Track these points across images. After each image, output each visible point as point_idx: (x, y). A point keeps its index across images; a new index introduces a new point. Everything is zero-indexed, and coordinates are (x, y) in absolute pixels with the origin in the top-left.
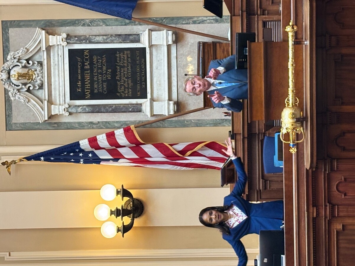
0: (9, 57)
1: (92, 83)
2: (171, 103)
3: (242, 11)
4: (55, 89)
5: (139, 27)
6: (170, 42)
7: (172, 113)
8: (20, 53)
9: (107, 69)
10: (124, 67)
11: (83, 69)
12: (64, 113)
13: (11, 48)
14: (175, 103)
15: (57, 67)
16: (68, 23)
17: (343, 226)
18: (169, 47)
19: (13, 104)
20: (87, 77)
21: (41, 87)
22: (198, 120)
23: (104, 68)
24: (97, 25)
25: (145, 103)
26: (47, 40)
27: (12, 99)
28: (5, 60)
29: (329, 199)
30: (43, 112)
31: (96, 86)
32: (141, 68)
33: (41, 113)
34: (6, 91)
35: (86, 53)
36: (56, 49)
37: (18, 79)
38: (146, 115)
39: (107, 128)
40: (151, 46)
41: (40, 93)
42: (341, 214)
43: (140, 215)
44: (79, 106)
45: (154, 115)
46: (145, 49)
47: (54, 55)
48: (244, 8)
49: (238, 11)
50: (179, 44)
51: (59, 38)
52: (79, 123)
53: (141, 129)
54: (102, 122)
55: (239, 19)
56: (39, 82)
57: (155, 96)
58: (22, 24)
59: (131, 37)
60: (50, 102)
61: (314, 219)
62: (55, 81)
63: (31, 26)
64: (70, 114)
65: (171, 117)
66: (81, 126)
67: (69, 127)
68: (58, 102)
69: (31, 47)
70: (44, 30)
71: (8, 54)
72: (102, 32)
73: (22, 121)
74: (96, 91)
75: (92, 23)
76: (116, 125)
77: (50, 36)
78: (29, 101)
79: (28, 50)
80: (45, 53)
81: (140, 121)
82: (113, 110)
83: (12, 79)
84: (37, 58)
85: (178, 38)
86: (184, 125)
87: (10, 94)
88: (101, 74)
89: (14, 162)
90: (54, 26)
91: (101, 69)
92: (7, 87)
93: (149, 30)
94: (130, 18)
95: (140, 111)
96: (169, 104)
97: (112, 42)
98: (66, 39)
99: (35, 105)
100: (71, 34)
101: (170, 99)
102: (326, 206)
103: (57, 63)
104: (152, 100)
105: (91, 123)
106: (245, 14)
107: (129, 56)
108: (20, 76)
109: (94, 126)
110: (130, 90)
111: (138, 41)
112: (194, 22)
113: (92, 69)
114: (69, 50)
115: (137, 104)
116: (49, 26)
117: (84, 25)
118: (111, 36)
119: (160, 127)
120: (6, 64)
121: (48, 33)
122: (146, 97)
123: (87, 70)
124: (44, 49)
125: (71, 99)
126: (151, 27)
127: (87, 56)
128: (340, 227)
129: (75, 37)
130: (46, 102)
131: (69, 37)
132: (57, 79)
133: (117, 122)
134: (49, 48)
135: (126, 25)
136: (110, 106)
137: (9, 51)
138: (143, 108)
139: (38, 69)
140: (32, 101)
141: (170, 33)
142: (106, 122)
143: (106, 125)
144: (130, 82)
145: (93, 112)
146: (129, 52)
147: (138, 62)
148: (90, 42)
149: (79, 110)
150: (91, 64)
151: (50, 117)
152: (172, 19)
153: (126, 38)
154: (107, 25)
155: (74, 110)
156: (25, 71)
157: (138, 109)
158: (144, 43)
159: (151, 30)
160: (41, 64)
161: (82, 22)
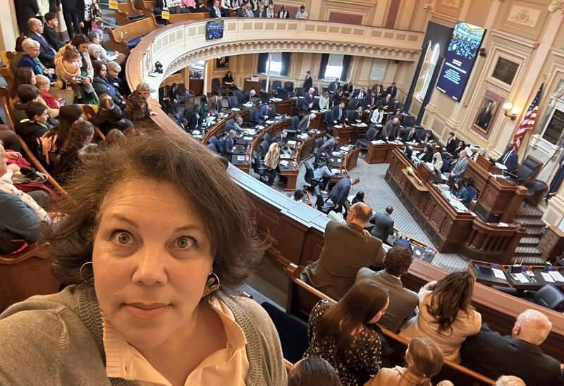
1: (557, 120)
4: (561, 105)
9: (558, 128)
10: (555, 134)
12: (551, 104)
25: (539, 136)
30: (553, 96)
40: (553, 147)
43: (510, 117)
44: (552, 111)
45: (533, 137)
57: (541, 141)
60: (557, 101)
68: (556, 104)
74: (553, 119)
85: (553, 160)
88: (557, 125)
104: (539, 139)
115: (541, 134)
125: (556, 110)
144: (550, 134)
146: (558, 139)
147: (553, 140)
149: (549, 111)
155: (550, 108)
158: (556, 146)
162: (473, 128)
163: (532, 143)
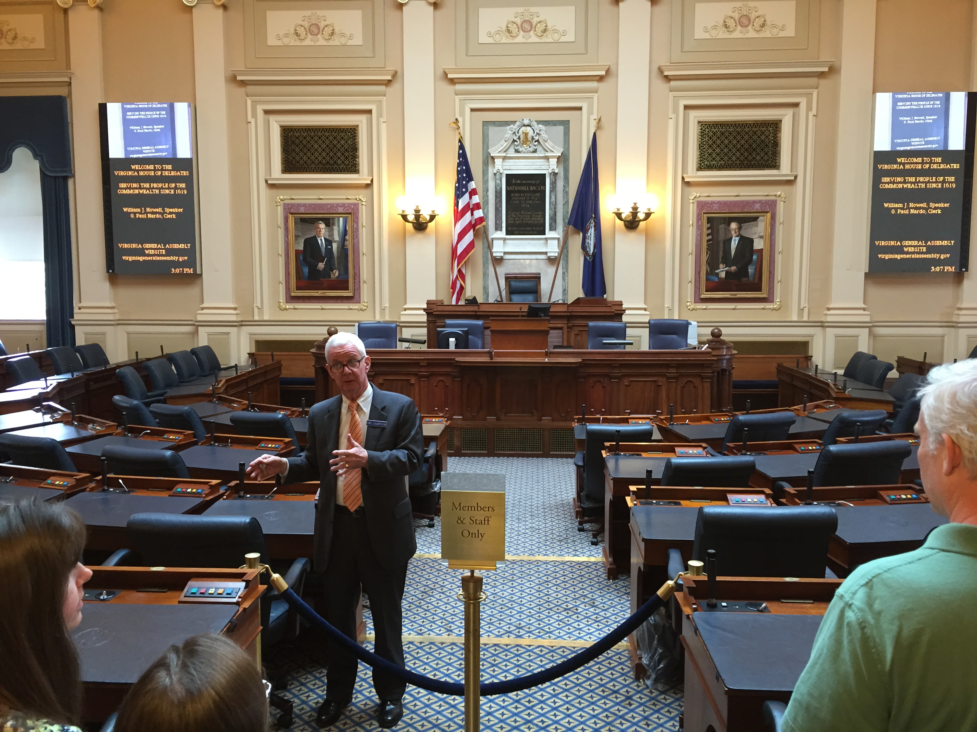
0: (540, 126)
1: (520, 192)
2: (502, 254)
3: (571, 312)
4: (515, 162)
5: (561, 230)
6: (549, 254)
7: (494, 255)
8: (544, 135)
9: (530, 204)
10: (531, 217)
11: (530, 185)
12: (496, 169)
13: (548, 127)
14: (502, 257)
15: (532, 164)
16: (566, 174)
17: (413, 384)
18: (546, 253)
19: (503, 128)
20: (524, 188)
21: (517, 151)
22: (488, 275)
23: (531, 202)
24: (564, 197)
25: (502, 234)
26: (553, 157)
27: (508, 128)
28: (539, 122)
29: (432, 374)
30: (497, 152)
31: (516, 195)
32: (530, 231)
33: (497, 150)
34: (514, 122)
35: (542, 187)
36: (547, 164)
37: (523, 133)
38: (494, 234)
39: (483, 203)
40: (546, 239)
41: (512, 150)
42: (422, 383)
43: (415, 227)
44: (501, 181)
45: (493, 241)
46: (545, 234)
47: (542, 162)
48: (573, 314)
49: (571, 309)
50: (547, 261)
51: (555, 167)
52: (487, 181)
53: (482, 230)
54: (488, 199)
55: (565, 310)
56: (521, 149)
57: (508, 241)
58: (567, 137)
59: (554, 224)
60: (504, 158)
61: (419, 363)
62: (521, 162)
63: (565, 144)
64: (495, 174)
65: (492, 254)
66: (485, 182)
67: (485, 173)
68: (504, 164)
69: (548, 144)
70: (562, 154)
71: (543, 125)
72: (558, 202)
73: (490, 135)
74: (512, 195)
75: (566, 193)
76: (486, 210)
77: (556, 160)
78: (506, 141)
79: (546, 142)
80: (543, 155)
81: (488, 229)
82: (498, 208)
83: (524, 128)
84: (539, 148)
85: (552, 261)
86: (485, 264)
87: (512, 126)
88: (526, 200)
89: (459, 128)
90: (564, 162)
91: (530, 199)
92: (518, 123)
93: (559, 238)
94: (569, 223)
95: (496, 229)
96: (501, 252)
97: (550, 209)
98: (554, 173)
99: (502, 145)
100: (558, 176)
101: (505, 253)
102: (428, 372)
103: (535, 164)
104: (505, 239)
105: (488, 190)
106: (569, 314)
107: (539, 222)
108: (526, 134)
109: (485, 193)
110: (512, 222)
111: (551, 229)
112: (564, 273)
113: (529, 191)
114: (545, 174)
115: (501, 227)
116: (564, 158)
117: (564, 186)
118: (555, 208)
119: (483, 245)
120: (535, 123)
121: (559, 158)
122: (507, 234)
123: (529, 188)
124: (547, 154)
125: (507, 175)
126: (561, 239)
127: (540, 188)
128: (413, 381)
129: (555, 180)
130: (504, 154)
131: (555, 174)
132: (522, 164)
133: (488, 211)
134: (547, 158)
135: (563, 219)
136: (501, 207)
137: (546, 125)
138: (499, 232)
139: (531, 149)
140: (506, 144)
141: (556, 255)
142: (488, 202)
143: (486, 202)
144: (519, 222)
145: (496, 192)
146: (542, 222)
147: (534, 228)
148: (551, 192)
149: (498, 181)
150: (534, 192)
151: (493, 158)
152: (567, 256)
153: (553, 219)
154: (563, 205)
155: (498, 177)
156: (530, 138)
157: (498, 228)
158: (549, 234)
159: (558, 239)
160: (535, 151)
161: (566, 185)
162: (291, 299)
163: (498, 249)
